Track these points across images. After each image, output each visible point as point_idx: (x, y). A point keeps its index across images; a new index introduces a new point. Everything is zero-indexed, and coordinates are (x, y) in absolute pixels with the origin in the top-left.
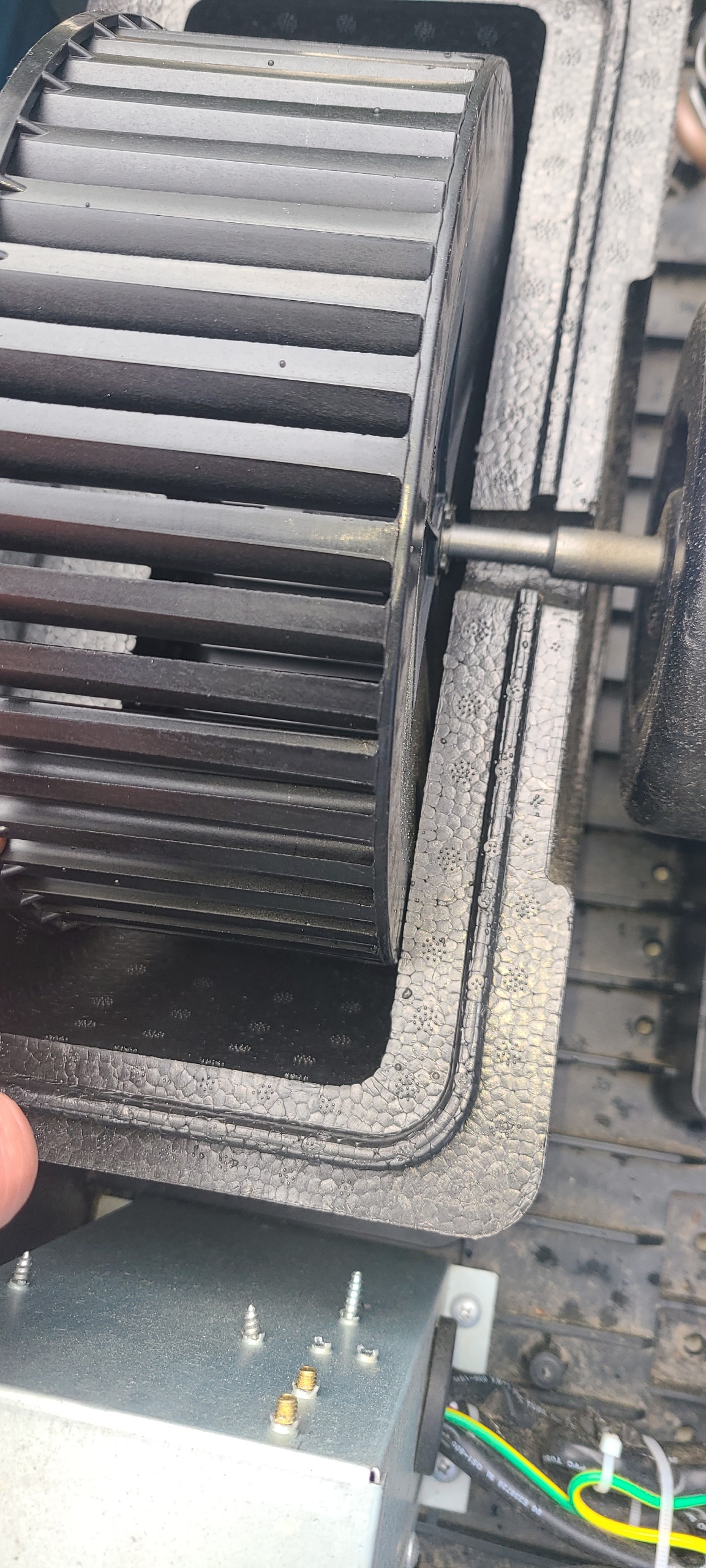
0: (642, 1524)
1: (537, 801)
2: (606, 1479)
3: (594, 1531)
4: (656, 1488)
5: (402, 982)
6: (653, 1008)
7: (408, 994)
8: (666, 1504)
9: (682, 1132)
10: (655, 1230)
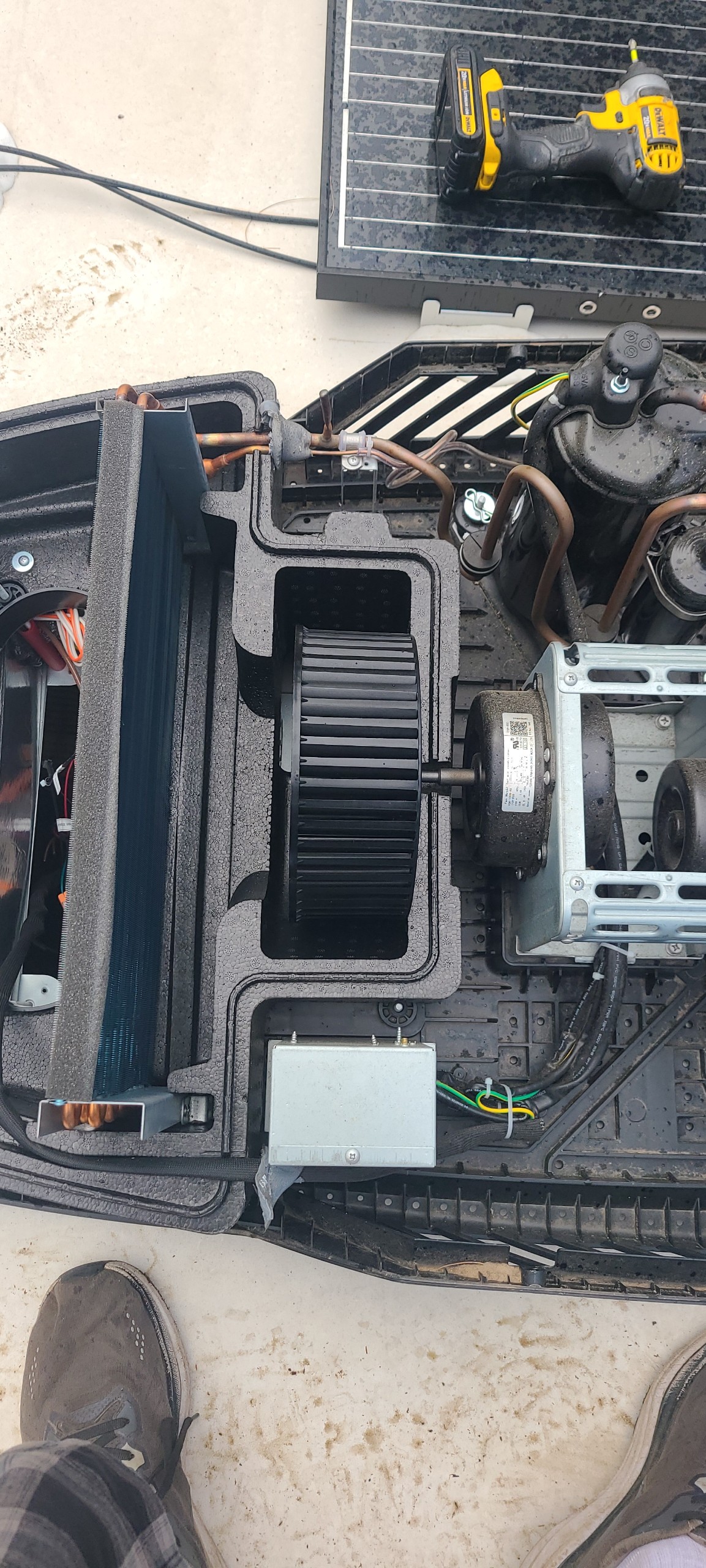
0: (502, 1108)
1: (444, 861)
2: (488, 1093)
3: (486, 1112)
4: (506, 1095)
5: (410, 924)
6: (483, 931)
7: (412, 927)
8: (510, 1100)
9: (499, 977)
10: (494, 1017)
